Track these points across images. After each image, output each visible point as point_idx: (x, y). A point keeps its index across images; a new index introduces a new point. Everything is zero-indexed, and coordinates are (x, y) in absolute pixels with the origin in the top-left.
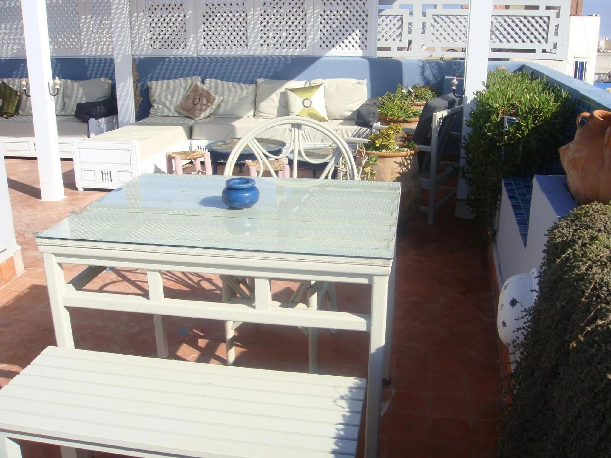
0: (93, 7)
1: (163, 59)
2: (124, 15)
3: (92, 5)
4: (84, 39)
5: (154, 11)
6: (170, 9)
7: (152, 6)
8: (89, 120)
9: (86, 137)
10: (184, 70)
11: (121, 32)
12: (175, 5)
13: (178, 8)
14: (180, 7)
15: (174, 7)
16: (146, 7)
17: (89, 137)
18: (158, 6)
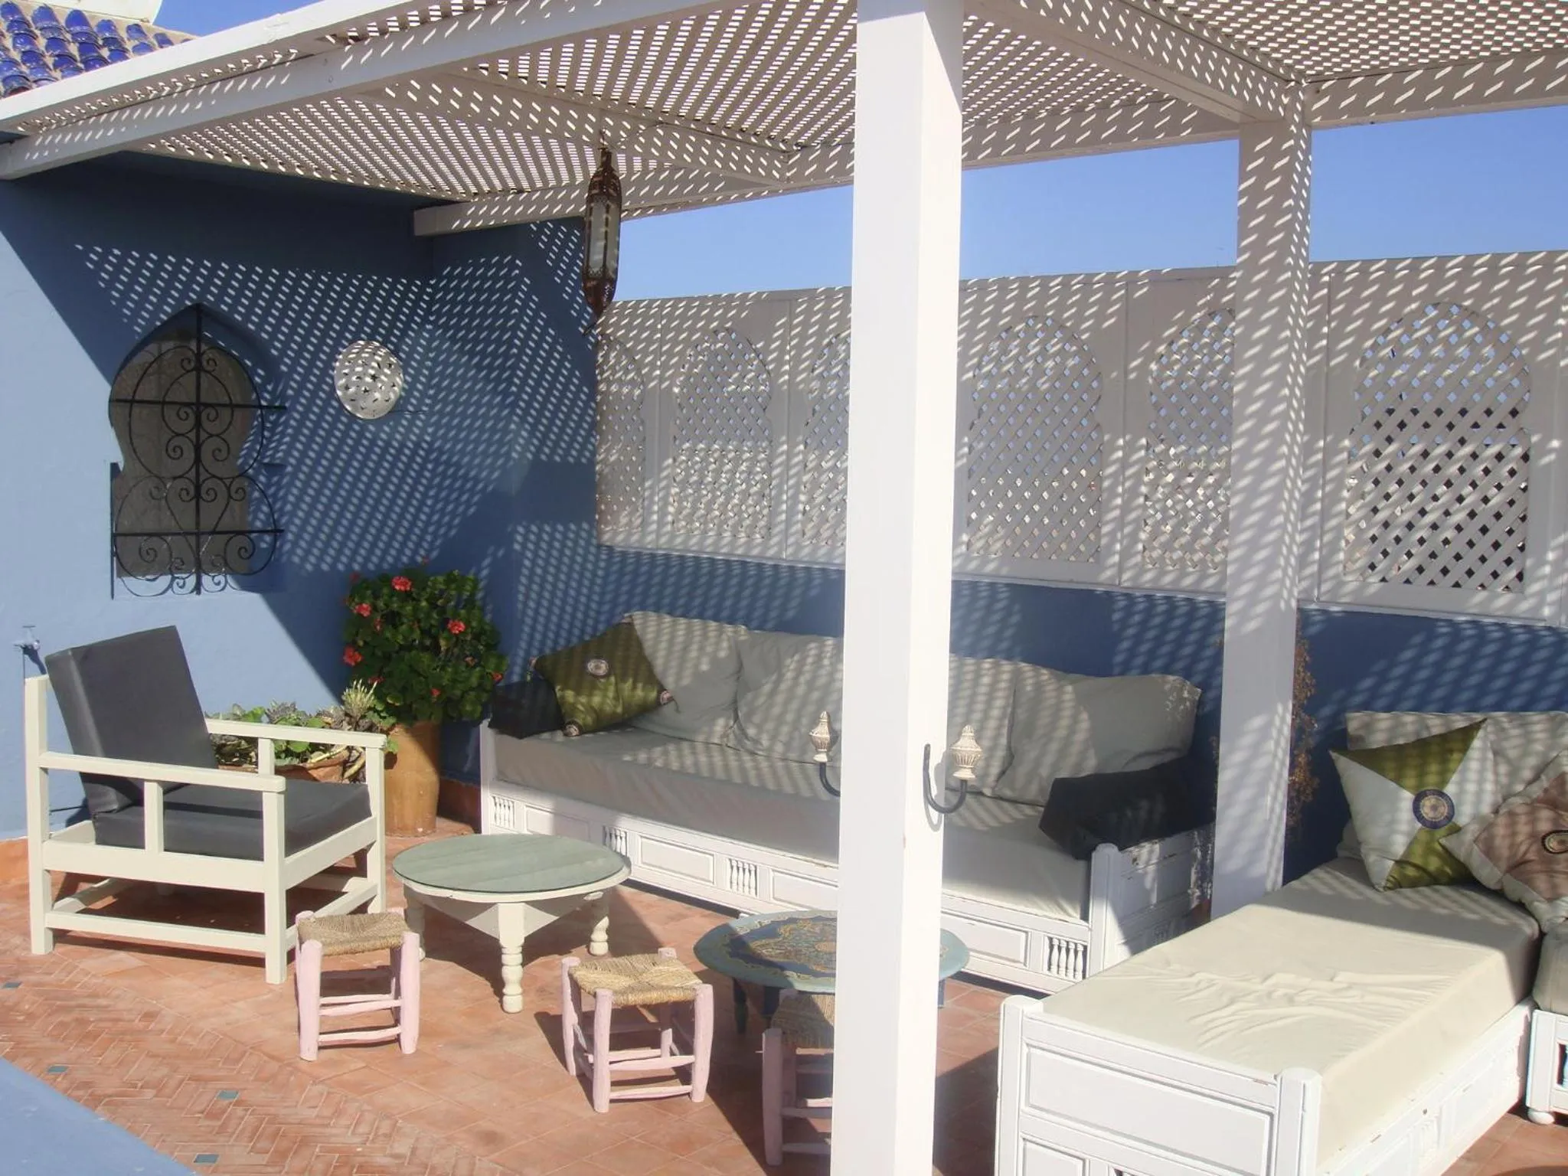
0: (1157, 407)
1: (1424, 625)
2: (1282, 463)
3: (1154, 399)
4: (1112, 533)
5: (1394, 431)
6: (1463, 426)
7: (1390, 412)
8: (1094, 849)
9: (1075, 915)
10: (1515, 677)
11: (1263, 527)
12: (1489, 412)
13: (1501, 426)
14: (1509, 421)
15: (1482, 419)
16: (1364, 417)
17: (1085, 917)
18: (1415, 412)
